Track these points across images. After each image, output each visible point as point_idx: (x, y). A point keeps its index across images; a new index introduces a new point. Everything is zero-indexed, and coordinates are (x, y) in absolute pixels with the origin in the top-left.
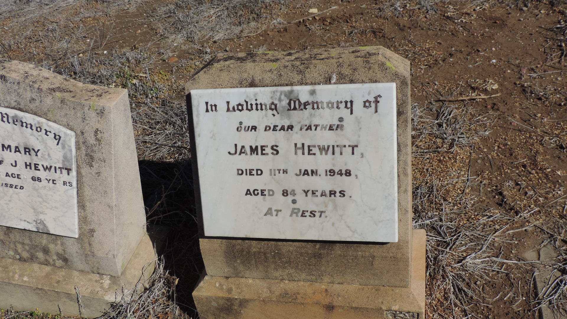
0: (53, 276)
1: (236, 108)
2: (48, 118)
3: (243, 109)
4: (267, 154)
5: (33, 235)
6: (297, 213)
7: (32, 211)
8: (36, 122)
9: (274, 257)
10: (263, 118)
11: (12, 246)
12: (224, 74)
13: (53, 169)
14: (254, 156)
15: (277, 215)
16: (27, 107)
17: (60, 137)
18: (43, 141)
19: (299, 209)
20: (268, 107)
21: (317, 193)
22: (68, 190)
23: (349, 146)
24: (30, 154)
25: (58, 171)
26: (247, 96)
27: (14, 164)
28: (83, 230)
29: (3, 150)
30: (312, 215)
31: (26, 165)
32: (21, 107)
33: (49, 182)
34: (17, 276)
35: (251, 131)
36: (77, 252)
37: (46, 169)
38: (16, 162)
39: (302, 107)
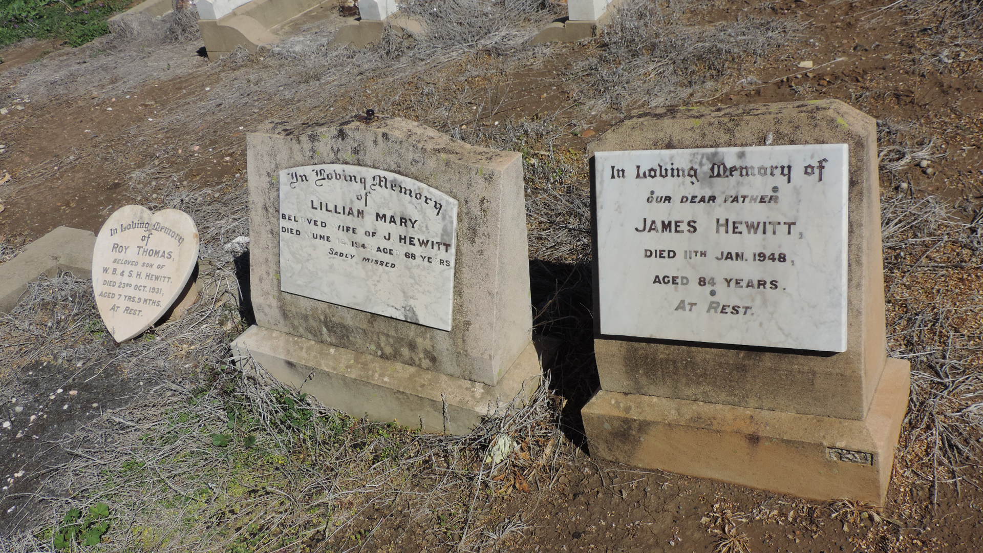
0: (417, 379)
1: (647, 174)
2: (430, 184)
3: (655, 176)
4: (683, 232)
5: (400, 325)
6: (715, 308)
7: (402, 294)
8: (416, 187)
9: (686, 367)
10: (679, 186)
11: (375, 338)
12: (637, 133)
13: (430, 244)
14: (666, 233)
15: (690, 310)
16: (407, 171)
17: (441, 206)
18: (422, 211)
19: (718, 303)
20: (686, 173)
21: (742, 283)
22: (444, 270)
23: (785, 223)
24: (406, 226)
25: (435, 247)
26: (662, 160)
27: (387, 237)
28: (457, 321)
29: (377, 220)
30: (735, 312)
31: (401, 238)
32: (402, 170)
33: (423, 260)
34: (377, 375)
35: (664, 202)
36: (447, 350)
37: (424, 243)
38: (389, 234)
39: (728, 173)
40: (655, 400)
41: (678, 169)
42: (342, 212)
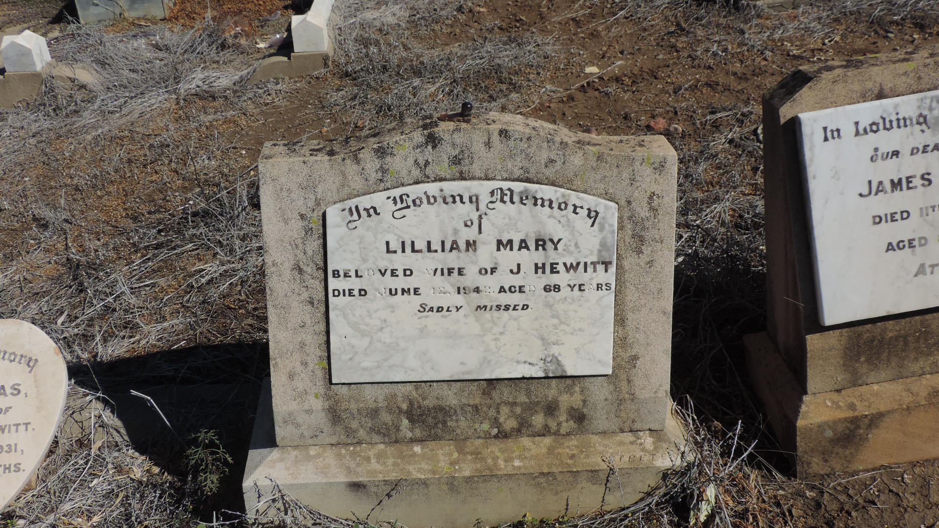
0: (560, 450)
1: (868, 129)
2: (575, 188)
3: (878, 130)
4: (916, 187)
5: (533, 386)
7: (540, 342)
8: (559, 195)
9: (918, 340)
10: (908, 137)
11: (492, 413)
13: (581, 266)
14: (897, 193)
15: (932, 273)
16: (539, 176)
17: (597, 213)
18: (569, 224)
20: (914, 121)
22: (602, 297)
24: (544, 249)
25: (590, 269)
26: (884, 111)
27: (515, 270)
28: (618, 360)
29: (498, 249)
31: (537, 268)
32: (530, 176)
33: (572, 290)
34: (501, 463)
35: (891, 158)
36: (606, 400)
37: (569, 268)
38: (519, 265)
40: (876, 387)
41: (904, 119)
42: (440, 249)
